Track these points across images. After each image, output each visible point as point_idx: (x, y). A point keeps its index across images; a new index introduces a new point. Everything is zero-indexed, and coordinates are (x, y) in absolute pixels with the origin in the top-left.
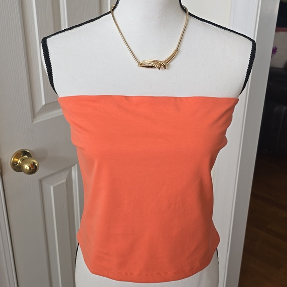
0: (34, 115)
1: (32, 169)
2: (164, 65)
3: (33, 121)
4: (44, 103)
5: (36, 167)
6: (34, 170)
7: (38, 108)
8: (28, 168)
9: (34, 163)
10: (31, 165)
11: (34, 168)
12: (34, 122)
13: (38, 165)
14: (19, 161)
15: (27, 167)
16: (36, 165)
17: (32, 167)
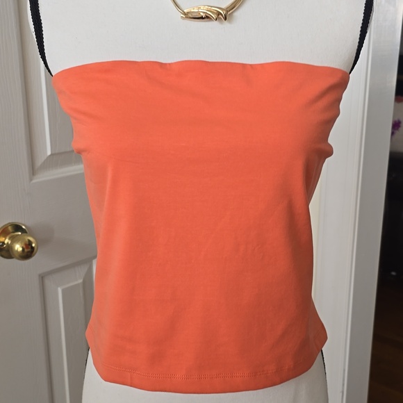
0: (33, 171)
1: (26, 250)
2: (224, 16)
3: (31, 180)
4: (49, 153)
5: (33, 248)
6: (28, 253)
7: (40, 161)
8: (20, 249)
9: (29, 241)
10: (26, 245)
11: (29, 250)
12: (34, 181)
13: (37, 245)
14: (7, 241)
15: (18, 247)
16: (33, 245)
17: (27, 248)
